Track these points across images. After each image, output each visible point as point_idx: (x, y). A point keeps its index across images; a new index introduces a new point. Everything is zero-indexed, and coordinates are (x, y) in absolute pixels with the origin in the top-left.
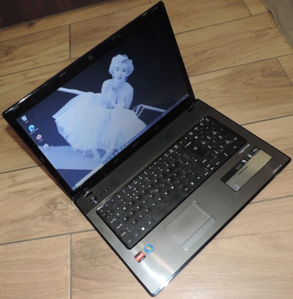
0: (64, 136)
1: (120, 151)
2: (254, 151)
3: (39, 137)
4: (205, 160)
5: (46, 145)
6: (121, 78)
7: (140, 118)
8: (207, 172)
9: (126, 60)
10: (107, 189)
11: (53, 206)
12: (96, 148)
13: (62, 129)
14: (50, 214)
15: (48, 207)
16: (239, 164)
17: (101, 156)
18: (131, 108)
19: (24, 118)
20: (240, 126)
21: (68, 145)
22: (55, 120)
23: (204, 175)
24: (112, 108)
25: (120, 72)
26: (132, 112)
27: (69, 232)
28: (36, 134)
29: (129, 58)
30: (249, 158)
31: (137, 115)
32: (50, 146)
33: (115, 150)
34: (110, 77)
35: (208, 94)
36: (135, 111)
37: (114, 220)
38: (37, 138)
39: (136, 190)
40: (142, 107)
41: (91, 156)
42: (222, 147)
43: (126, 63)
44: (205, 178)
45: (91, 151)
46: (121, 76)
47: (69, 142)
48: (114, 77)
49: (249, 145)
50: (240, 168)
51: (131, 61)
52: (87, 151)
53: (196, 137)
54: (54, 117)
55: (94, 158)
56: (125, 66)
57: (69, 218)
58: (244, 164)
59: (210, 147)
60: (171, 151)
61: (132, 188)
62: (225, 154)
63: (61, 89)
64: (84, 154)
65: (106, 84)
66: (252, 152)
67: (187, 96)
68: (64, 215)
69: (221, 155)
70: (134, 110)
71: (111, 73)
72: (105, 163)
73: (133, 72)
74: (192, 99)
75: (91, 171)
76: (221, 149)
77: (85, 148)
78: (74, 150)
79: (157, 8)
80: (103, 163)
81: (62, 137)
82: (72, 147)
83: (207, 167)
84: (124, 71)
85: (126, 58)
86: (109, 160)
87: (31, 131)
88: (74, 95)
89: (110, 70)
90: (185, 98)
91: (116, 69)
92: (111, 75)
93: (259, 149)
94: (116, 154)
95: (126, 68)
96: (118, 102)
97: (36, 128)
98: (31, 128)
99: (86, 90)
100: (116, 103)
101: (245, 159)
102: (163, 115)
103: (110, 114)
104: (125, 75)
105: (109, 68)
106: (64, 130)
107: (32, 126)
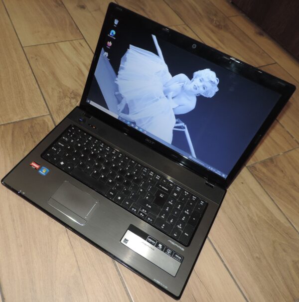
0: (121, 65)
1: (136, 128)
2: (176, 256)
3: (110, 44)
4: (150, 207)
5: (106, 54)
6: (196, 89)
7: (174, 132)
8: (137, 211)
9: (214, 83)
10: (96, 128)
11: (73, 96)
12: (127, 103)
13: (125, 60)
14: (65, 96)
15: (71, 94)
16: (155, 241)
17: (123, 112)
18: (177, 116)
19: (116, 22)
20: (206, 236)
21: (117, 74)
22: (129, 48)
23: (132, 207)
24: (167, 96)
25: (200, 84)
26: (174, 120)
27: (52, 112)
28: (110, 39)
29: (219, 86)
30: (165, 251)
31: (175, 127)
32: (108, 57)
33: (134, 123)
34: (191, 77)
35: (242, 203)
36: (177, 123)
37: (67, 139)
38: (108, 43)
39: (100, 151)
40: (184, 128)
41: (119, 102)
42: (171, 221)
43: (213, 86)
44: (129, 209)
45: (122, 98)
46: (198, 88)
47: (119, 72)
48: (193, 81)
49: (183, 249)
50: (151, 243)
51: (217, 90)
52: (120, 95)
53: (175, 194)
54: (131, 46)
55: (118, 106)
56: (209, 85)
57: (65, 109)
58: (157, 246)
59: (167, 210)
60: (152, 174)
61: (101, 148)
62: (164, 225)
63: (154, 37)
64: (117, 93)
65: (182, 77)
66: (175, 254)
67: (224, 176)
68: (67, 106)
69: (161, 222)
70: (177, 121)
71: (194, 77)
72: (120, 119)
73: (209, 98)
74: (224, 184)
75: (108, 109)
76: (169, 220)
77: (122, 91)
78: (116, 82)
79: (283, 84)
80: (119, 117)
81: (120, 64)
82: (117, 79)
83: (142, 209)
84: (204, 88)
85: (217, 83)
86: (124, 121)
87: (111, 34)
88: (156, 53)
89: (196, 73)
90: (220, 174)
91: (200, 78)
92: (193, 77)
93: (181, 261)
94: (133, 125)
95: (208, 89)
96: (174, 99)
97: (115, 36)
98: (113, 32)
99: (167, 61)
100: (173, 98)
101: (163, 247)
102: (190, 157)
103: (160, 98)
104: (201, 91)
105: (197, 70)
106: (125, 63)
107: (114, 33)
